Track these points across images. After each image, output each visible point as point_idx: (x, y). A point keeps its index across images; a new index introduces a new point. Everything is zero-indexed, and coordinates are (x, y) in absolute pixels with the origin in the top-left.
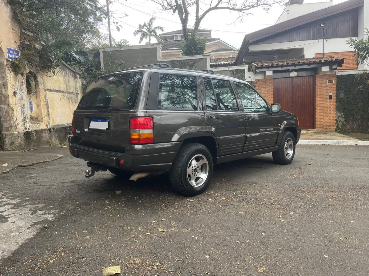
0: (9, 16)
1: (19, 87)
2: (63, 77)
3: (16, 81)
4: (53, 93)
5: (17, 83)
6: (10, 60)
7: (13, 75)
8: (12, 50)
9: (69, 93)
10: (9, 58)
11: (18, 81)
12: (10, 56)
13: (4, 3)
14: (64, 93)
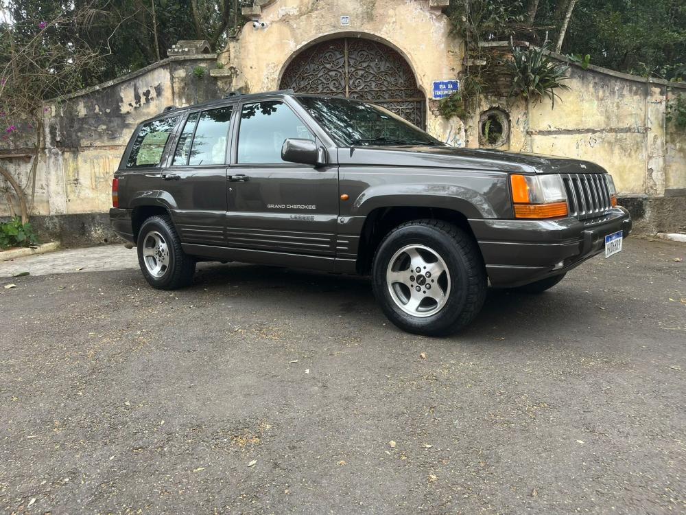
0: (443, 34)
1: (451, 138)
2: (596, 102)
3: (445, 128)
4: (554, 136)
5: (448, 131)
6: (438, 99)
7: (442, 121)
8: (443, 83)
9: (611, 130)
10: (436, 96)
11: (450, 128)
12: (439, 93)
13: (435, 17)
14: (594, 132)
